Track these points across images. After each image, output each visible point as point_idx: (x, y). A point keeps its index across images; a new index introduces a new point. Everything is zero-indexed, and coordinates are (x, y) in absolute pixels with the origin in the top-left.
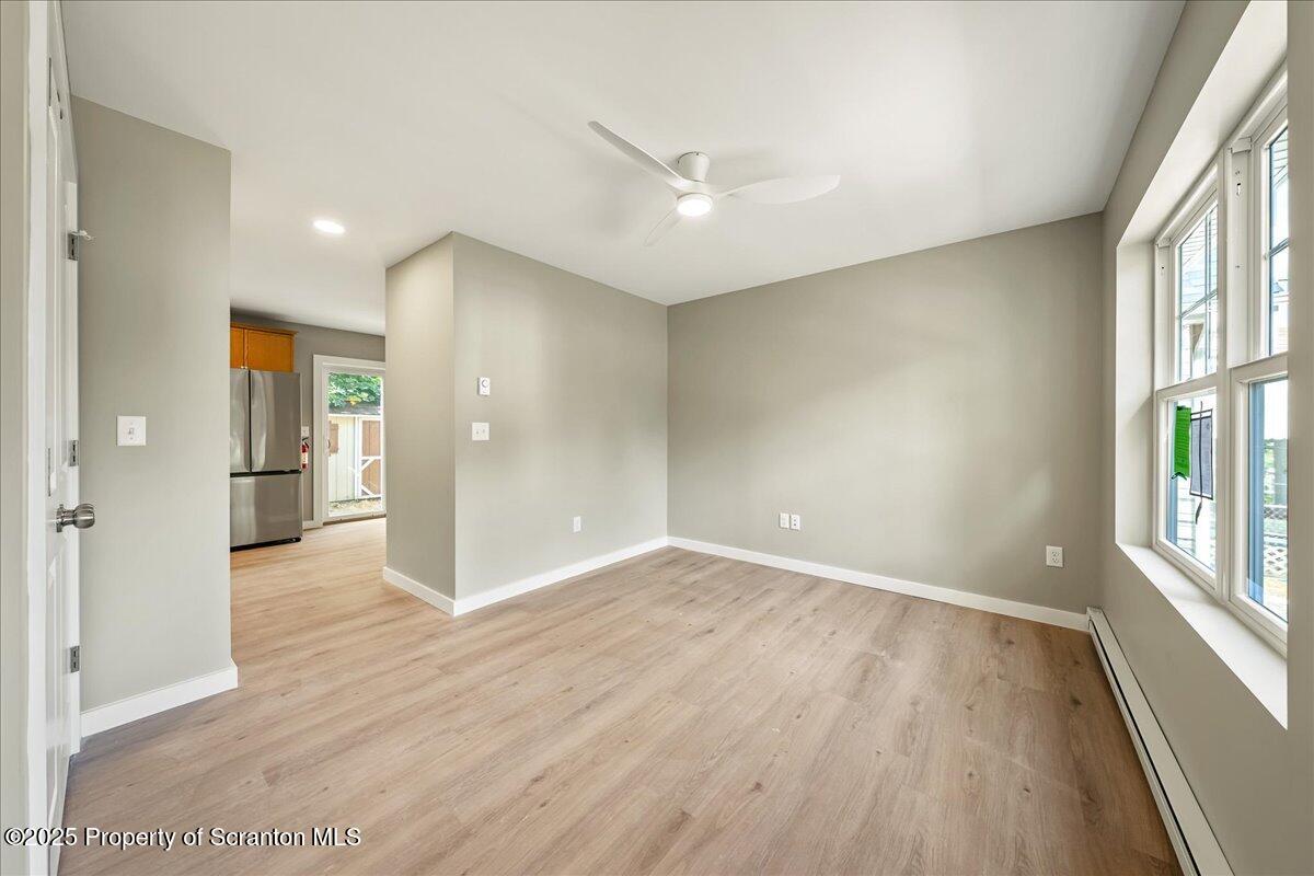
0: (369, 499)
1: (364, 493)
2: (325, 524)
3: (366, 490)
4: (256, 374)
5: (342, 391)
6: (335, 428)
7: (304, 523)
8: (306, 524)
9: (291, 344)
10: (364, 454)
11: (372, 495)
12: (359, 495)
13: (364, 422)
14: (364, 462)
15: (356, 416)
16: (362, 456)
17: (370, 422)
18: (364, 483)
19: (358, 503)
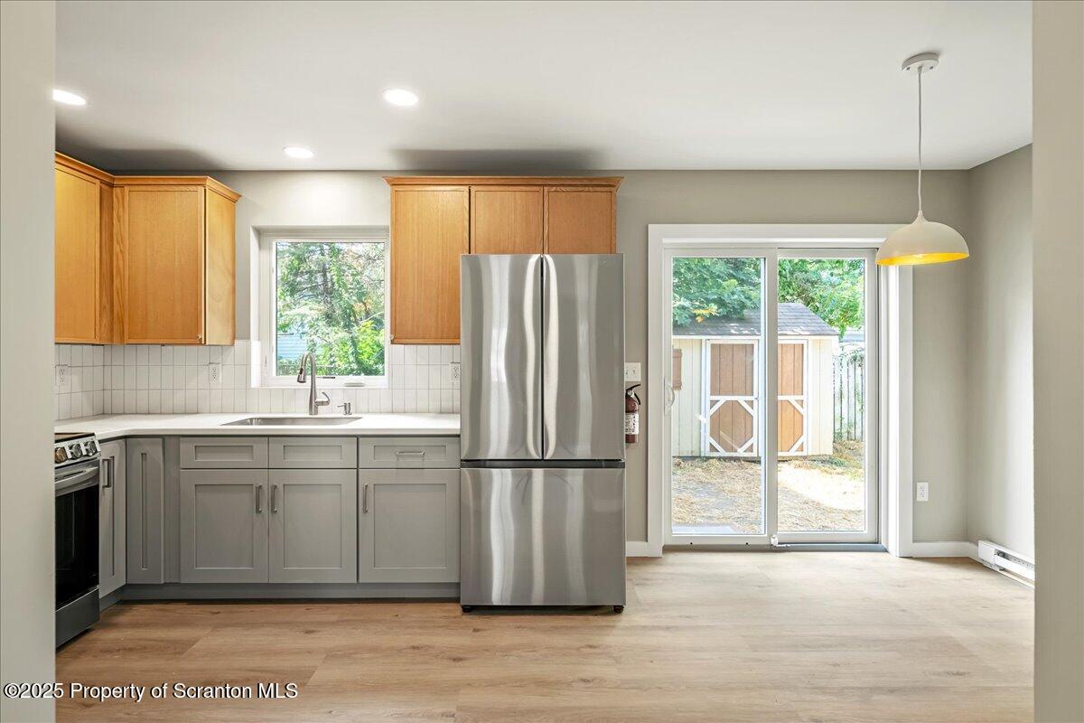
0: (719, 459)
1: (713, 449)
2: (668, 549)
3: (717, 445)
4: (549, 258)
5: (687, 304)
6: (678, 355)
7: (628, 544)
8: (633, 548)
9: (612, 202)
10: (712, 393)
11: (723, 453)
12: (706, 452)
13: (713, 346)
14: (713, 403)
15: (704, 338)
16: (711, 395)
17: (720, 345)
18: (712, 435)
19: (705, 463)
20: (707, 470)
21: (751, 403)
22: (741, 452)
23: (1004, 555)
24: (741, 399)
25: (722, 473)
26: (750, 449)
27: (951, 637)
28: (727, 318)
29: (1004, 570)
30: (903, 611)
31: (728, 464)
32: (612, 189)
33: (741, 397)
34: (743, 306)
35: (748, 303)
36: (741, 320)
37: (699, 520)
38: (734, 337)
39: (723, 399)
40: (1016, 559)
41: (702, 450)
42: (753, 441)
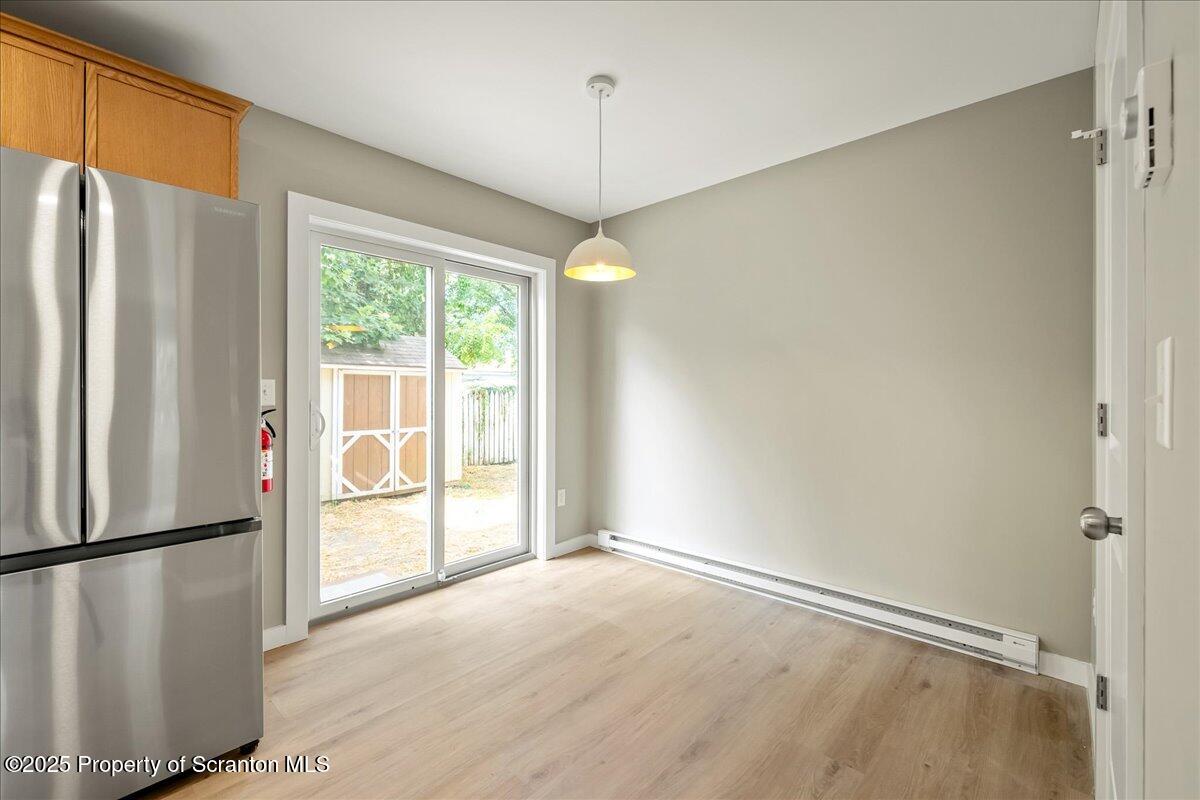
0: (353, 500)
1: (346, 489)
3: (350, 485)
4: (96, 174)
9: (231, 137)
10: (346, 429)
11: (358, 493)
12: (338, 494)
13: (346, 377)
14: (346, 439)
15: (336, 367)
16: (344, 430)
17: (354, 375)
18: (345, 474)
19: (337, 507)
20: (341, 514)
21: (387, 437)
22: (377, 490)
23: (614, 538)
24: (377, 433)
25: (358, 514)
26: (387, 484)
27: (606, 622)
28: (362, 347)
29: (614, 550)
30: (566, 610)
31: (363, 504)
32: (233, 114)
33: (378, 431)
34: (380, 336)
35: (385, 333)
36: (377, 350)
37: (341, 574)
38: (370, 367)
39: (357, 434)
40: (624, 540)
41: (334, 492)
42: (389, 475)
